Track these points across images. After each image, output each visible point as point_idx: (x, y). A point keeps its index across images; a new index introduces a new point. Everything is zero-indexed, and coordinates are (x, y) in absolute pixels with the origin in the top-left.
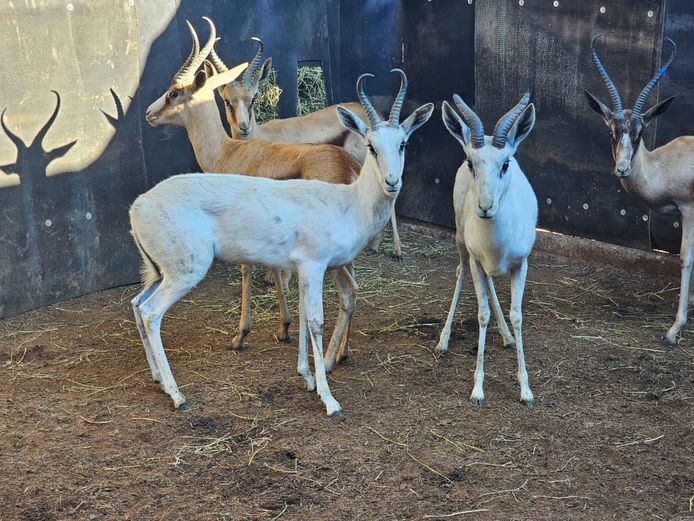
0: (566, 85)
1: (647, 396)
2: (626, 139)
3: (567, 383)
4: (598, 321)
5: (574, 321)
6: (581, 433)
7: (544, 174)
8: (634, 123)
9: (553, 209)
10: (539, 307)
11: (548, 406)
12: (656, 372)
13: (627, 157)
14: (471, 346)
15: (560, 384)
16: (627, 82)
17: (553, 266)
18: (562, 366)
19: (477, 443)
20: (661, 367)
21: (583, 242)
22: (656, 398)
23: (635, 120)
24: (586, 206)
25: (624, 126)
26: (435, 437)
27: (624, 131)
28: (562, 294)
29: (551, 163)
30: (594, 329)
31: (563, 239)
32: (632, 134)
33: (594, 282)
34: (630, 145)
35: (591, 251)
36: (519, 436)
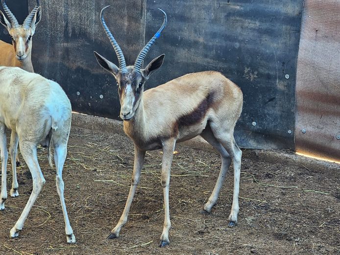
0: (87, 20)
1: (142, 217)
2: (129, 88)
3: (92, 211)
4: (110, 170)
5: (95, 170)
6: (102, 242)
7: (75, 76)
8: (135, 76)
9: (81, 98)
10: (73, 162)
11: (81, 225)
12: (147, 201)
13: (130, 103)
14: (29, 188)
15: (88, 211)
16: (126, 18)
17: (82, 136)
18: (88, 200)
19: (35, 252)
20: (151, 198)
21: (101, 120)
22: (148, 218)
23: (135, 73)
24: (101, 97)
25: (128, 78)
26: (7, 249)
27: (127, 82)
28: (87, 154)
29: (79, 69)
30: (108, 176)
31: (88, 118)
32: (134, 84)
33: (107, 146)
34: (132, 94)
35: (105, 125)
36: (62, 246)
